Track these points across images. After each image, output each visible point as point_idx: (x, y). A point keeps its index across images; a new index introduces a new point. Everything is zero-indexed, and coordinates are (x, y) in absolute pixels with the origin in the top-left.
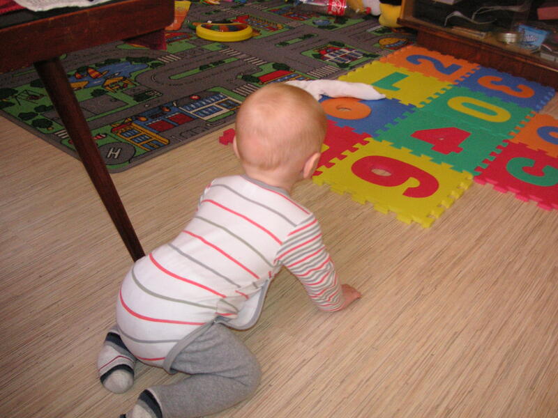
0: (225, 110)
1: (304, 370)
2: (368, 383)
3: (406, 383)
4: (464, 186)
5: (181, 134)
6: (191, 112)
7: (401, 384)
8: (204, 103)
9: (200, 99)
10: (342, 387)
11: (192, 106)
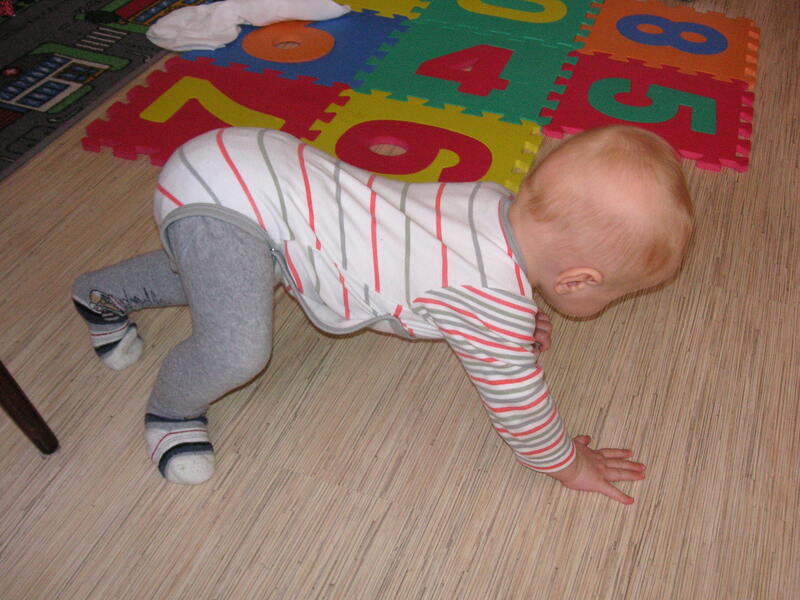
0: (75, 86)
1: (379, 540)
2: (492, 535)
3: (553, 518)
4: (532, 147)
5: (7, 149)
6: (13, 102)
7: (546, 521)
8: (30, 79)
9: (21, 73)
10: (453, 554)
11: (12, 89)
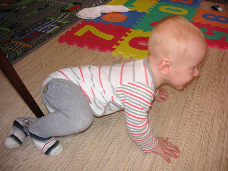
0: (57, 27)
3: (201, 150)
5: (37, 42)
6: (40, 30)
8: (45, 25)
9: (42, 24)
11: (39, 27)
